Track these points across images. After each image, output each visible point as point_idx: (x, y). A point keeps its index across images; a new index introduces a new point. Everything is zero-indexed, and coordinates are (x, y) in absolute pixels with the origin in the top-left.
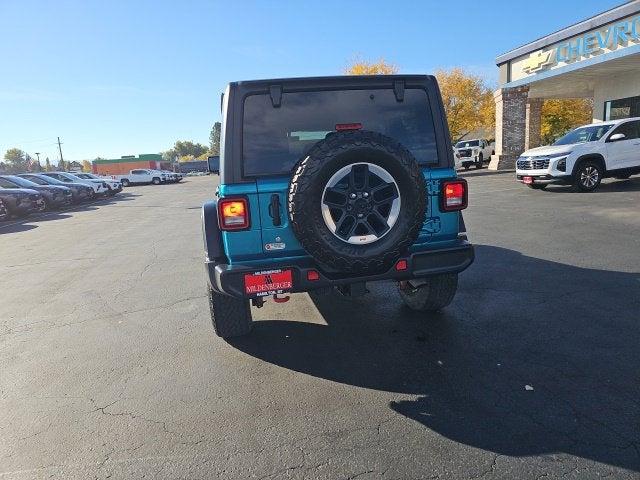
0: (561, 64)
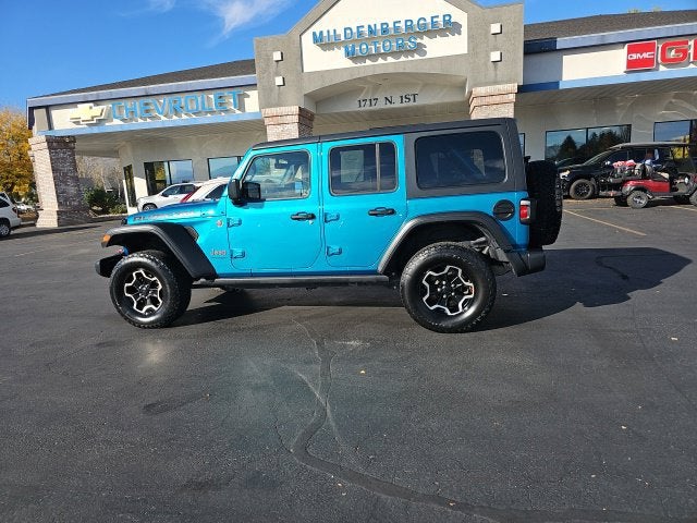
0: (117, 122)
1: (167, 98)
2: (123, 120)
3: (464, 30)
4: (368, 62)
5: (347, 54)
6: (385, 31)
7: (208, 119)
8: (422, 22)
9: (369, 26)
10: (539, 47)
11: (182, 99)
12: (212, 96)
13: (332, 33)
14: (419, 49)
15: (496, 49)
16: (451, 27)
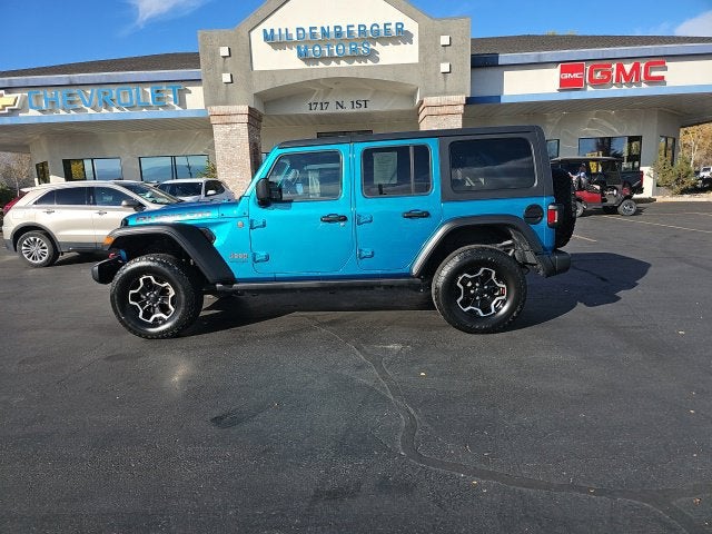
0: (33, 113)
1: (96, 89)
2: (42, 111)
3: (415, 39)
4: (321, 65)
5: (300, 55)
6: (338, 34)
7: (143, 114)
8: (375, 28)
9: (322, 28)
10: (484, 62)
11: (114, 91)
12: (148, 90)
13: (283, 32)
14: (372, 55)
15: (445, 60)
16: (403, 36)
